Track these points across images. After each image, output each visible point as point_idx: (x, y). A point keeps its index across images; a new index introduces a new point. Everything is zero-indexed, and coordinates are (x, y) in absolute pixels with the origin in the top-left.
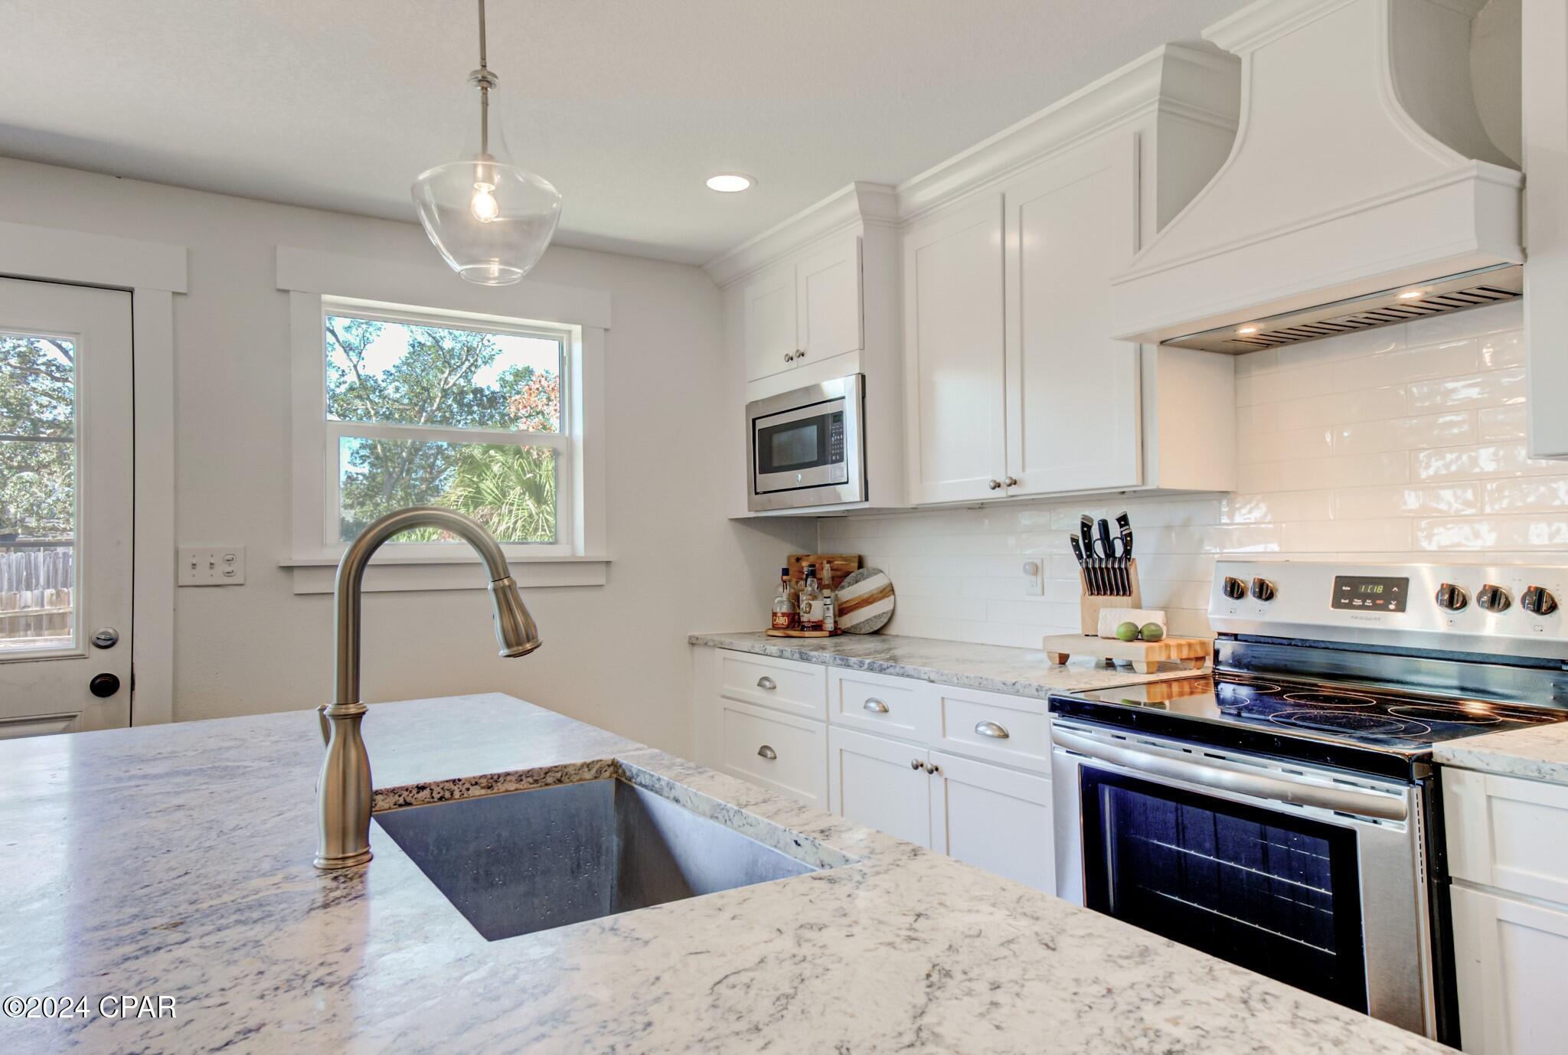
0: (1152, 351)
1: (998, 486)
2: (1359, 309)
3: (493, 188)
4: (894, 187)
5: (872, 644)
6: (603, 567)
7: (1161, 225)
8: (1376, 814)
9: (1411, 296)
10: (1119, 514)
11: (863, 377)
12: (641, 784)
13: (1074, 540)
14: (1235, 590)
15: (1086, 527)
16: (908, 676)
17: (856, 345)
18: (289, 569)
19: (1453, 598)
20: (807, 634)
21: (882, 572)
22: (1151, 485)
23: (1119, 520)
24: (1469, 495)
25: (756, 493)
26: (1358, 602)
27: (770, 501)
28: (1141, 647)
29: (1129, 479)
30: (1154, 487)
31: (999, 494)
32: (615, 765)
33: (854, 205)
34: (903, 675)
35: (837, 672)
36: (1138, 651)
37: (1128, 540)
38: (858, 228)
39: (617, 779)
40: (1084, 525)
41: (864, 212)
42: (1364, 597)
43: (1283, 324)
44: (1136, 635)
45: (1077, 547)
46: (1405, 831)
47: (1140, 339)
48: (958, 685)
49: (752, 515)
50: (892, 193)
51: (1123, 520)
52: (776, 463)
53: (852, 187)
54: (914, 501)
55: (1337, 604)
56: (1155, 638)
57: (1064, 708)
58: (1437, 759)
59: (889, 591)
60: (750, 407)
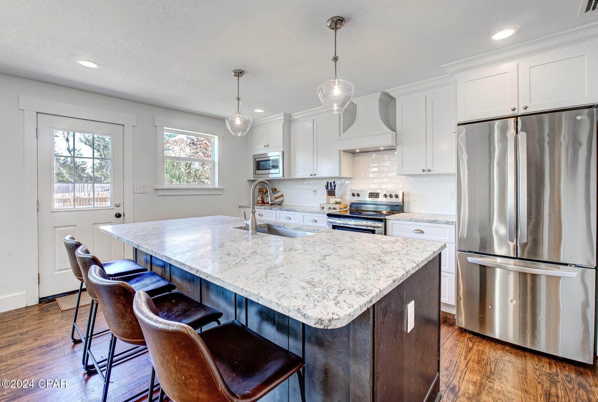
0: (342, 152)
1: (312, 175)
2: (374, 149)
3: (240, 118)
4: (290, 114)
5: (279, 207)
6: (222, 190)
7: (344, 132)
8: (378, 227)
9: (382, 148)
10: (333, 181)
11: (283, 152)
12: (275, 227)
13: (326, 186)
14: (353, 195)
15: (328, 183)
16: (296, 212)
17: (282, 145)
18: (157, 190)
19: (386, 196)
20: (266, 205)
21: (280, 192)
22: (341, 176)
23: (333, 182)
24: (388, 180)
25: (256, 174)
26: (372, 197)
27: (259, 176)
28: (338, 205)
29: (337, 175)
30: (341, 177)
31: (312, 177)
32: (268, 224)
33: (283, 117)
34: (295, 211)
35: (278, 212)
36: (337, 206)
37: (335, 186)
38: (283, 122)
39: (268, 227)
40: (327, 183)
41: (285, 119)
42: (373, 196)
43: (362, 150)
44: (337, 203)
45: (326, 187)
46: (382, 229)
47: (340, 151)
48: (307, 213)
49: (254, 179)
50: (290, 115)
51: (334, 182)
52: (260, 168)
53: (283, 114)
54: (293, 177)
55: (369, 197)
56: (340, 204)
57: (329, 215)
58: (386, 219)
59: (282, 196)
60: (254, 156)
